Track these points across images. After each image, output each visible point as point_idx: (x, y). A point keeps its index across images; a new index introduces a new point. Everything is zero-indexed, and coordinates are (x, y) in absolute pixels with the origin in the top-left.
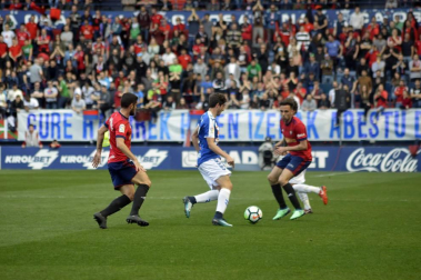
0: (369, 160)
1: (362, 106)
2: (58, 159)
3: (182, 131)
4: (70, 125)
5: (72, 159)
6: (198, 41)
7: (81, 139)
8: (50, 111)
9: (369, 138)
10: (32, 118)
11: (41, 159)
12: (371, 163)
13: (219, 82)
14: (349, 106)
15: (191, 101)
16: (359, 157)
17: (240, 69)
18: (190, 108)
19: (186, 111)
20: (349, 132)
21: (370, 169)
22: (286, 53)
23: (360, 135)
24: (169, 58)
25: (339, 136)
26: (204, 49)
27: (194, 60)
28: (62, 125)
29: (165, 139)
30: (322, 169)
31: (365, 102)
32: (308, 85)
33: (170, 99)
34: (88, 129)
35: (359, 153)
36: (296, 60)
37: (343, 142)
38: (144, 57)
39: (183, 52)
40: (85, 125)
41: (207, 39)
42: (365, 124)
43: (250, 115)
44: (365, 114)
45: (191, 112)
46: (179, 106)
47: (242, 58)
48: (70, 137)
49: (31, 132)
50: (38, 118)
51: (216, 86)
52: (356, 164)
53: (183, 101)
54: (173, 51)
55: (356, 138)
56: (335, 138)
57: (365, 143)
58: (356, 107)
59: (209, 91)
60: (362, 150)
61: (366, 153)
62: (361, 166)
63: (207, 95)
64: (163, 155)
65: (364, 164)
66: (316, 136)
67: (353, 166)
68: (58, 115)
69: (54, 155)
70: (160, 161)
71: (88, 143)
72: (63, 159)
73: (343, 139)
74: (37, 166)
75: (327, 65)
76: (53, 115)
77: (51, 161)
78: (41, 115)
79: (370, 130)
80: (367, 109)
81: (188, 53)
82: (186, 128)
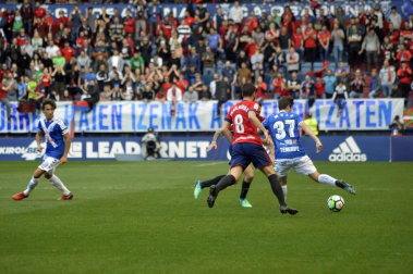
6: (82, 34)
13: (102, 74)
14: (229, 97)
15: (74, 93)
17: (123, 62)
18: (74, 99)
19: (70, 103)
24: (53, 51)
26: (87, 42)
27: (77, 53)
30: (203, 159)
32: (189, 77)
36: (178, 53)
38: (28, 49)
39: (67, 45)
41: (90, 32)
43: (133, 107)
45: (75, 103)
51: (99, 78)
53: (66, 93)
54: (56, 44)
58: (236, 98)
75: (208, 57)
81: (71, 46)
82: (70, 120)
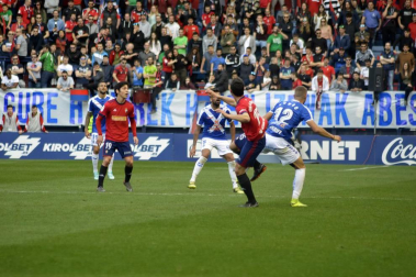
0: (408, 152)
1: (403, 87)
2: (40, 147)
3: (188, 116)
4: (55, 107)
5: (57, 147)
7: (67, 123)
8: (32, 91)
9: (409, 125)
10: (10, 98)
11: (20, 147)
12: (411, 155)
16: (397, 148)
20: (386, 119)
21: (410, 163)
22: (312, 25)
23: (399, 122)
25: (373, 123)
28: (45, 107)
29: (167, 125)
31: (405, 82)
33: (174, 77)
34: (76, 112)
35: (397, 143)
37: (378, 130)
40: (73, 107)
42: (404, 109)
44: (406, 97)
46: (184, 86)
47: (260, 29)
48: (55, 120)
49: (10, 115)
50: (17, 99)
52: (393, 156)
55: (393, 125)
56: (369, 125)
57: (404, 132)
59: (220, 67)
60: (400, 139)
61: (405, 144)
62: (399, 158)
63: (218, 73)
64: (164, 143)
65: (403, 156)
66: (347, 122)
67: (389, 158)
68: (41, 94)
69: (35, 142)
70: (161, 150)
71: (76, 128)
72: (46, 147)
73: (378, 126)
74: (16, 155)
76: (34, 94)
77: (32, 149)
78: (21, 96)
79: (411, 115)
80: (408, 91)
